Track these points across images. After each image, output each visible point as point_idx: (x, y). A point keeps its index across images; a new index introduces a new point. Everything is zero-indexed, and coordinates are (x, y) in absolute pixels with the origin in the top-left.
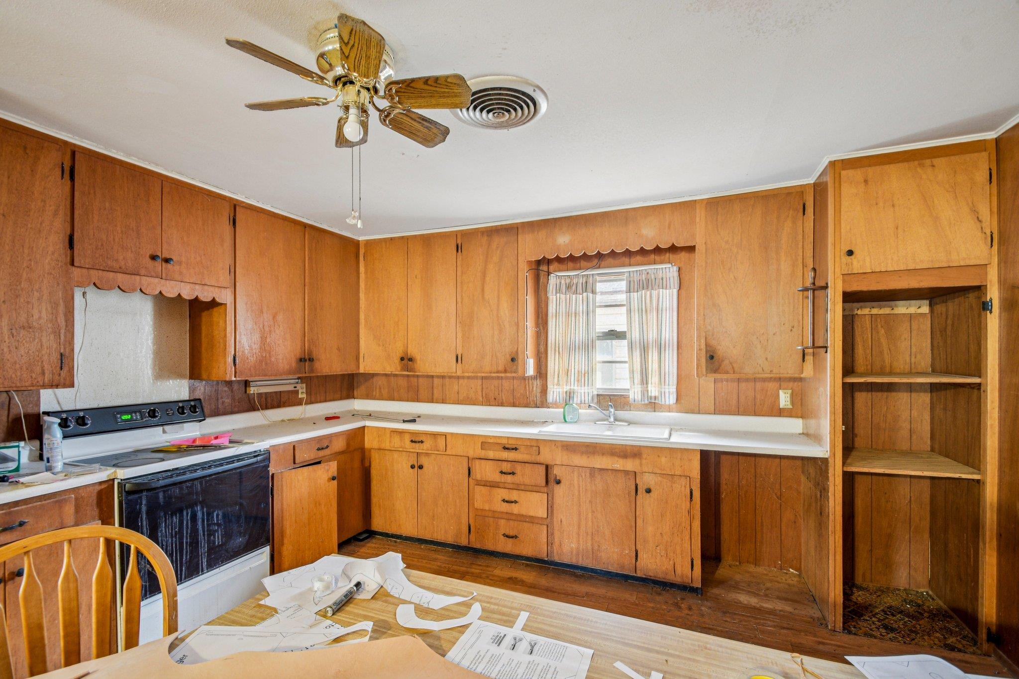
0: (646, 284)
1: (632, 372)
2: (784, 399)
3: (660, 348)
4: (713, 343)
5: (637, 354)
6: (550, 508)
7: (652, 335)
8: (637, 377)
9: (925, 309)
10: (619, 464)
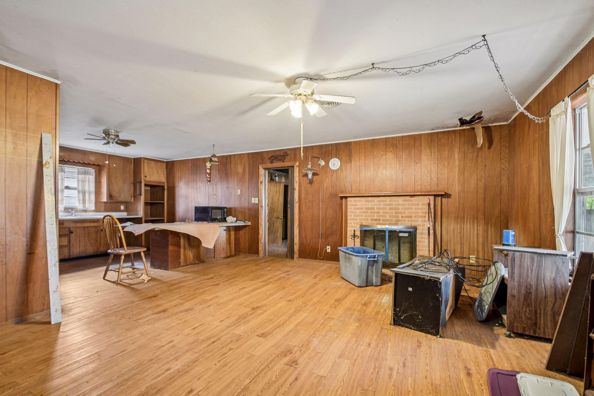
0: (85, 173)
1: (79, 200)
2: (122, 208)
3: (90, 193)
4: (111, 192)
5: (81, 195)
6: (69, 242)
7: (87, 189)
8: (81, 202)
9: (149, 189)
10: (92, 224)
